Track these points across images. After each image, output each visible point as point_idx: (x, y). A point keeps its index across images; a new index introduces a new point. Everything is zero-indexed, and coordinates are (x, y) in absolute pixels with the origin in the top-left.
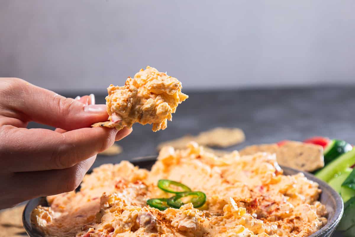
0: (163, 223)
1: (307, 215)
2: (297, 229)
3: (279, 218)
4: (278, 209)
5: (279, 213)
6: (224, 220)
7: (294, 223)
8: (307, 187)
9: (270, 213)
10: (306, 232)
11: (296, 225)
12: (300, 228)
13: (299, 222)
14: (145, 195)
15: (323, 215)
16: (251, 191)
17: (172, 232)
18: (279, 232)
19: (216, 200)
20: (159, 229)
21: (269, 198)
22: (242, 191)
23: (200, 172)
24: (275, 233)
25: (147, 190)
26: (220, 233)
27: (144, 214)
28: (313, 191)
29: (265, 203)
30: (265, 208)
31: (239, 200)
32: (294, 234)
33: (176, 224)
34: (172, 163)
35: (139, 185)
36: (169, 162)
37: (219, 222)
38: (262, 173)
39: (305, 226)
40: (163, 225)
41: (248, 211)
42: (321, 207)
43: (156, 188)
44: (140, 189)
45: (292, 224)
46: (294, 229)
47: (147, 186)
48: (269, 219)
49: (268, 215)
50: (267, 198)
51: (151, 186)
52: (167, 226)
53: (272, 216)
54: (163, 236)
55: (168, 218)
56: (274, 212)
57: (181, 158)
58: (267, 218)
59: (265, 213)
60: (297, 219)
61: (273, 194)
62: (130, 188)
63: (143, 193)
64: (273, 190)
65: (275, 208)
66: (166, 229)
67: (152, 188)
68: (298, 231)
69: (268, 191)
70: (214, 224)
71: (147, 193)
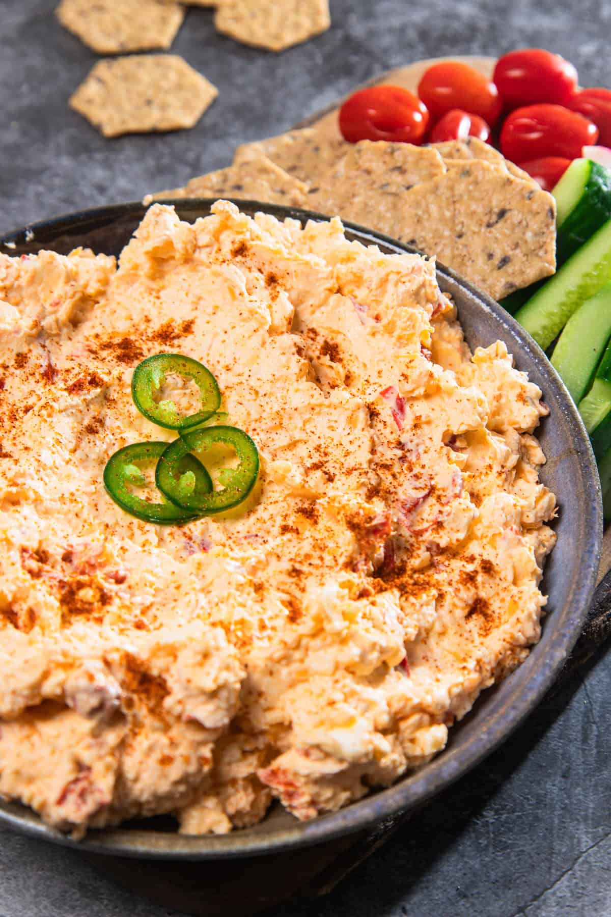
0: (141, 700)
1: (511, 557)
2: (485, 609)
4: (439, 525)
5: (443, 539)
6: (305, 641)
7: (476, 588)
8: (513, 395)
9: (419, 533)
10: (507, 637)
11: (483, 594)
12: (491, 601)
13: (491, 581)
14: (100, 429)
15: (546, 520)
16: (373, 414)
17: (167, 728)
18: (438, 628)
19: (284, 477)
20: (130, 718)
21: (418, 458)
22: (351, 420)
23: (246, 314)
24: (428, 631)
25: (106, 399)
26: (292, 685)
27: (86, 691)
28: (527, 415)
29: (408, 491)
30: (406, 515)
31: (344, 507)
32: (475, 631)
33: (178, 709)
34: (173, 258)
35: (85, 391)
36: (164, 257)
37: (291, 652)
38: (400, 338)
39: (503, 595)
40: (140, 708)
41: (364, 557)
42: (545, 502)
43: (129, 390)
44: (88, 406)
45: (473, 590)
46: (478, 607)
47: (106, 387)
48: (415, 563)
49: (412, 540)
50: (412, 457)
51: (117, 382)
52: (152, 711)
53: (423, 542)
54: (142, 743)
55: (155, 672)
56: (430, 532)
57: (196, 247)
58: (410, 550)
59: (406, 533)
60: (485, 572)
61: (428, 443)
62: (61, 411)
63: (94, 418)
64: (429, 422)
65: (432, 518)
66: (149, 721)
67: (118, 389)
68: (486, 616)
69: (416, 426)
70: (278, 662)
71: (105, 416)
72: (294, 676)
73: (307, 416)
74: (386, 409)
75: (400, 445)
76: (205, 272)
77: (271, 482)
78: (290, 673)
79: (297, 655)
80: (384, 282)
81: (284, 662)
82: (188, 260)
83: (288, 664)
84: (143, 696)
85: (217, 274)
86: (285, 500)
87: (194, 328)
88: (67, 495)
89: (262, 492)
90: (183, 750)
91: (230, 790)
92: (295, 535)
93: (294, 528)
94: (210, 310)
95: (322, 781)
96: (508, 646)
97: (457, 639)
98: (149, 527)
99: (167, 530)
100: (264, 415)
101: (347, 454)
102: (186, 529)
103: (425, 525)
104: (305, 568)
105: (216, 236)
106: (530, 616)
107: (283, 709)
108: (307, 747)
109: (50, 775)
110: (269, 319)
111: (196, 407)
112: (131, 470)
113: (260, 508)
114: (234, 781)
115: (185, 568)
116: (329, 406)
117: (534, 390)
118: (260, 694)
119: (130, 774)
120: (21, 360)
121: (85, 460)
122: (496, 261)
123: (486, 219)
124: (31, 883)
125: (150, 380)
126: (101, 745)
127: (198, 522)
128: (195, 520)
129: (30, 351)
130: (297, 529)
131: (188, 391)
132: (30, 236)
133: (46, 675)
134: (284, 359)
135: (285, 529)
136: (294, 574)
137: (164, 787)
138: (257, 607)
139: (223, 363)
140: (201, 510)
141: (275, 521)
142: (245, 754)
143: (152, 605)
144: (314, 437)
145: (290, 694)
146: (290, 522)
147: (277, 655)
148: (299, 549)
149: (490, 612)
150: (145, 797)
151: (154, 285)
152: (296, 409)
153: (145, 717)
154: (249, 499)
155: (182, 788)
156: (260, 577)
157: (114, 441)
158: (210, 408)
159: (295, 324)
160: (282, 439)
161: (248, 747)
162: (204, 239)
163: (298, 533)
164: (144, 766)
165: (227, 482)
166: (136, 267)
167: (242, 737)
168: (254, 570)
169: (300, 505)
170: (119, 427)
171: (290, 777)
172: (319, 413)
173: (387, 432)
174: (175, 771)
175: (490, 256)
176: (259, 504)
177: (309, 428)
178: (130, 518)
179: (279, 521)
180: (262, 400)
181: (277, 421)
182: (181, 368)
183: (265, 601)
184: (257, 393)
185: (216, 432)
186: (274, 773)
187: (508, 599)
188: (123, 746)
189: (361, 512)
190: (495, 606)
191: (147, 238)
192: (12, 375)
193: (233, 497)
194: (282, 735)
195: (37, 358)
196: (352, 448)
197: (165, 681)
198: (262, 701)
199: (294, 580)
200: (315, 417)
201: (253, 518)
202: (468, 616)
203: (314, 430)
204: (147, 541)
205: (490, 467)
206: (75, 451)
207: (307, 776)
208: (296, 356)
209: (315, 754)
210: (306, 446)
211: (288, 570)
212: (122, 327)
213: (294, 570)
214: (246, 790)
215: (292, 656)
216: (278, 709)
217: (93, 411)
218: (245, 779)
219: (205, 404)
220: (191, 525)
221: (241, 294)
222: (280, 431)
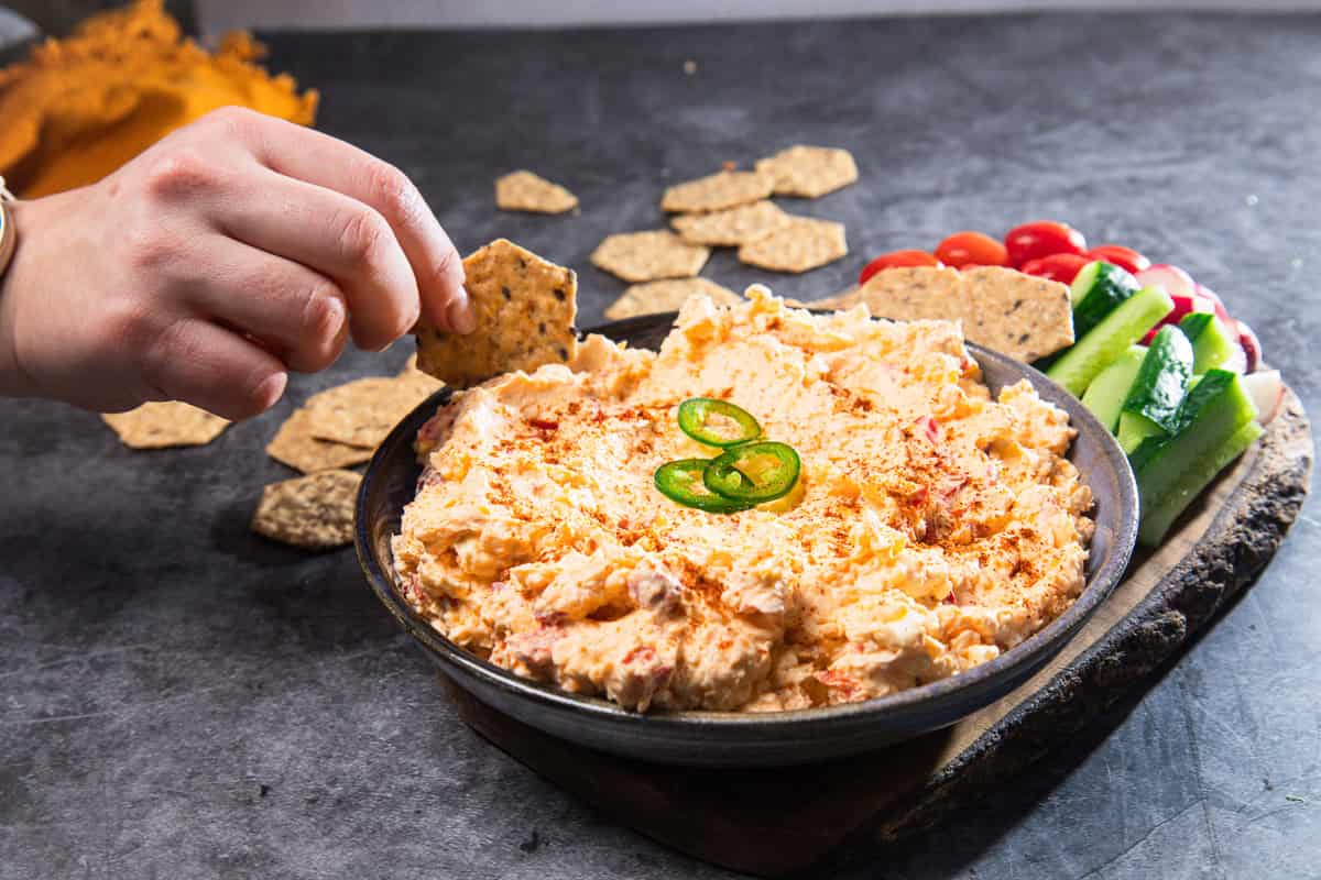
0: (699, 595)
1: (1049, 525)
2: (1028, 568)
3: (983, 531)
4: (978, 504)
5: (982, 517)
6: (853, 566)
7: (1018, 550)
8: (1040, 421)
9: (958, 514)
10: (1052, 583)
11: (1025, 556)
12: (1034, 562)
13: (1032, 545)
14: (649, 451)
15: (1083, 509)
16: (907, 435)
17: (725, 621)
18: (983, 580)
19: (825, 475)
20: (689, 611)
21: (953, 463)
22: (887, 438)
23: (782, 371)
24: (974, 583)
25: (654, 431)
26: (843, 604)
27: (647, 578)
28: (1058, 434)
29: (946, 482)
30: (944, 500)
31: (884, 485)
32: (1020, 585)
33: (734, 601)
34: (710, 339)
35: (635, 421)
36: (703, 337)
37: (840, 574)
38: (930, 379)
39: (1046, 557)
40: (699, 602)
41: (906, 520)
42: (1080, 491)
43: (675, 425)
44: (637, 432)
45: (1015, 553)
46: (1021, 568)
47: (654, 421)
48: (956, 534)
49: (953, 520)
50: (947, 463)
51: (663, 418)
52: (710, 605)
53: (964, 522)
54: (701, 633)
55: (711, 577)
56: (969, 512)
57: (732, 325)
58: (951, 528)
59: (947, 515)
60: (1027, 537)
61: (962, 451)
62: (613, 432)
63: (643, 442)
64: (961, 435)
65: (971, 499)
66: (707, 613)
67: (664, 423)
68: (1030, 574)
69: (949, 438)
70: (829, 582)
71: (653, 443)
72: (844, 596)
73: (844, 439)
74: (920, 431)
75: (934, 454)
76: (742, 346)
77: (813, 485)
78: (841, 594)
79: (846, 577)
80: (912, 338)
81: (834, 583)
82: (725, 338)
83: (838, 585)
84: (701, 592)
85: (754, 345)
86: (826, 498)
87: (733, 393)
88: (621, 486)
89: (803, 491)
90: (741, 639)
91: (788, 692)
92: (837, 518)
93: (837, 514)
94: (748, 378)
95: (877, 673)
96: (1054, 590)
97: (1002, 591)
98: (699, 513)
99: (717, 516)
100: (803, 439)
101: (885, 461)
102: (734, 516)
103: (964, 507)
105: (752, 315)
106: (1073, 563)
107: (836, 622)
108: (861, 639)
109: (615, 648)
110: (803, 373)
111: (738, 436)
112: (680, 474)
113: (804, 505)
114: (791, 686)
116: (864, 428)
117: (1062, 414)
118: (813, 610)
119: (690, 660)
120: (574, 408)
121: (635, 470)
122: (1017, 338)
123: (1004, 310)
124: (590, 855)
125: (694, 413)
126: (663, 631)
127: (745, 512)
128: (742, 510)
129: (582, 402)
130: (840, 515)
131: (730, 426)
133: (609, 570)
134: (819, 400)
135: (828, 515)
136: (839, 537)
137: (724, 670)
139: (762, 410)
140: (747, 499)
141: (818, 511)
142: (802, 661)
144: (852, 455)
145: (842, 611)
146: (834, 511)
147: (826, 575)
149: (1033, 571)
150: (706, 680)
151: (695, 367)
152: (833, 434)
153: (703, 609)
154: (792, 494)
155: (741, 673)
157: (661, 459)
158: (753, 432)
159: (827, 377)
160: (821, 456)
161: (805, 654)
163: (841, 517)
164: (704, 651)
166: (677, 351)
167: (797, 646)
168: (801, 533)
169: (842, 500)
170: (666, 451)
171: (846, 675)
172: (855, 436)
173: (922, 447)
174: (734, 655)
175: (1011, 336)
176: (803, 502)
177: (847, 448)
178: (679, 508)
179: (822, 511)
180: (801, 432)
181: (816, 444)
182: (723, 409)
183: (813, 551)
184: (795, 427)
185: (758, 447)
186: (830, 674)
187: (1051, 559)
188: (682, 636)
189: (901, 486)
190: (1038, 566)
192: (565, 419)
193: (777, 489)
194: (837, 650)
195: (589, 407)
196: (887, 458)
197: (722, 585)
198: (815, 616)
200: (852, 438)
202: (1012, 575)
203: (851, 449)
204: (697, 520)
205: (1024, 474)
206: (626, 462)
207: (862, 669)
208: (832, 396)
209: (870, 645)
210: (845, 460)
213: (839, 534)
214: (804, 696)
215: (842, 577)
216: (831, 621)
217: (642, 437)
218: (802, 684)
219: (747, 433)
220: (739, 514)
221: (776, 355)
222: (819, 451)
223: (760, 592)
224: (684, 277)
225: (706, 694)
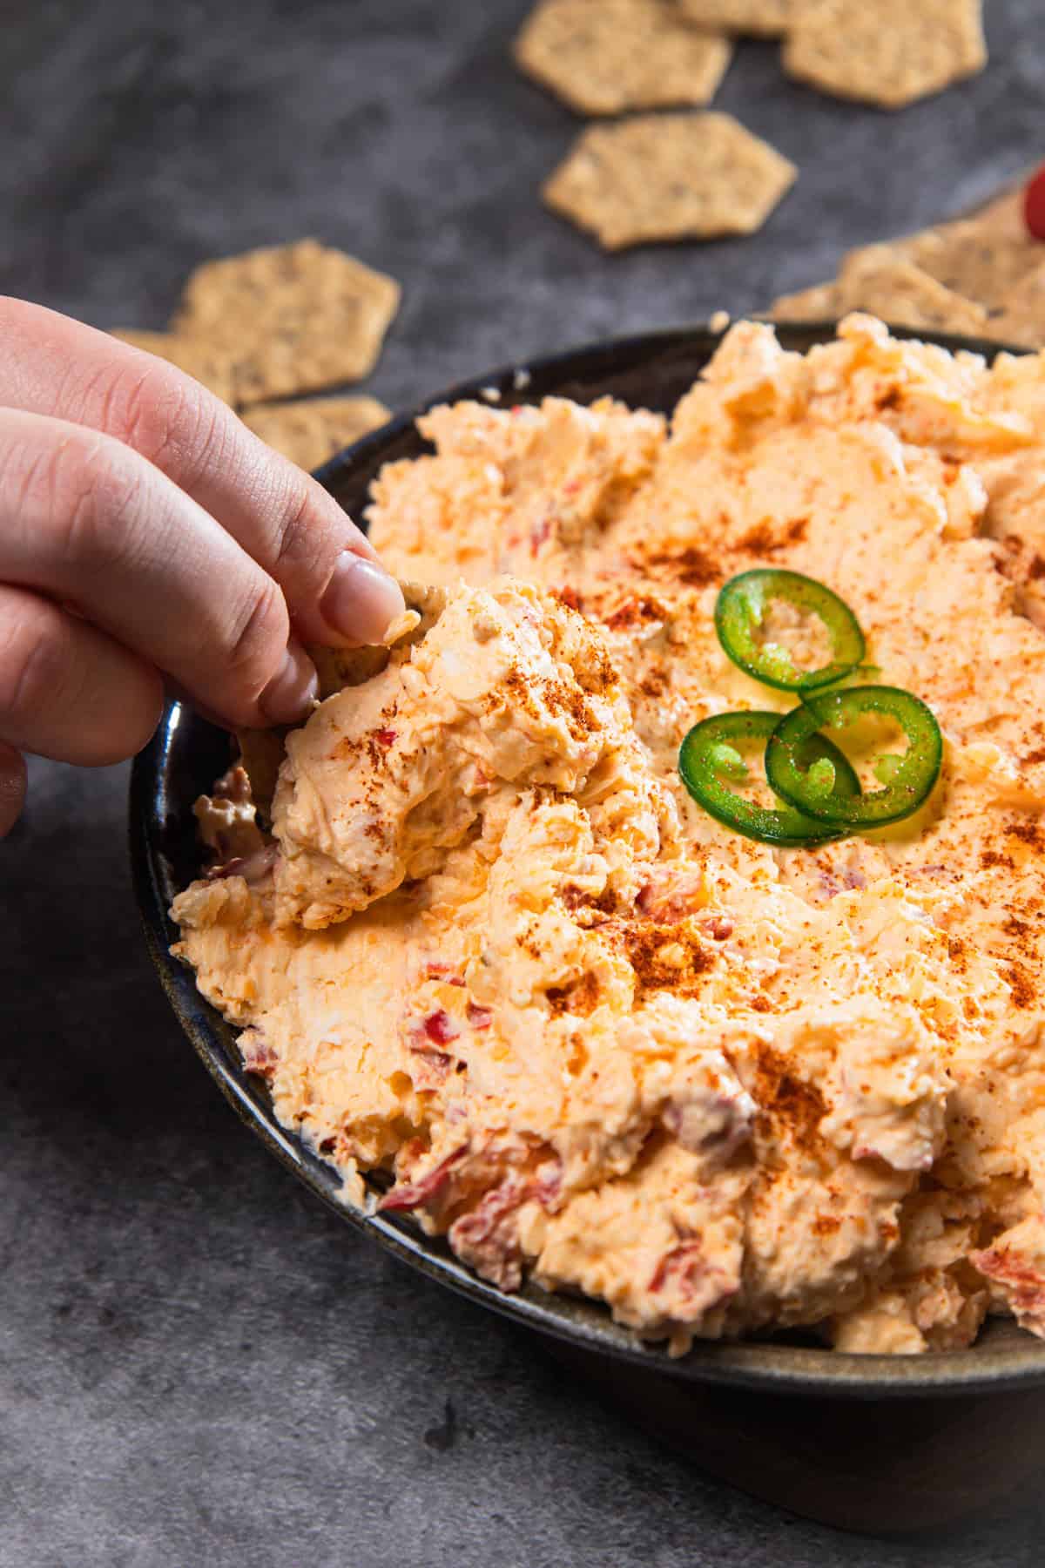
0: (782, 1121)
14: (664, 690)
17: (824, 1172)
19: (985, 772)
20: (762, 1154)
23: (901, 507)
25: (669, 642)
26: (1026, 1111)
27: (702, 1103)
33: (844, 1138)
34: (770, 414)
35: (637, 626)
36: (758, 410)
37: (1025, 1052)
43: (708, 627)
44: (641, 649)
47: (669, 620)
51: (687, 613)
52: (800, 1142)
54: (781, 1195)
55: (803, 1076)
57: (812, 395)
63: (653, 670)
66: (794, 1158)
67: (689, 624)
70: (1003, 1068)
71: (671, 668)
72: (1030, 1093)
73: (1016, 675)
76: (827, 437)
77: (960, 782)
78: (1022, 1090)
79: (1036, 1058)
81: (1012, 1070)
82: (798, 416)
83: (1019, 1074)
84: (787, 1116)
85: (849, 440)
86: (985, 813)
87: (809, 531)
89: (945, 798)
90: (853, 1208)
91: (925, 1287)
92: (1007, 869)
93: (1006, 857)
94: (835, 502)
98: (761, 848)
99: (791, 856)
100: (941, 672)
102: (821, 855)
104: (1032, 921)
105: (846, 376)
107: (1013, 1150)
109: (634, 1243)
110: (943, 513)
111: (823, 658)
112: (725, 753)
113: (944, 825)
114: (930, 1273)
115: (827, 918)
118: (973, 1123)
119: (764, 1250)
124: (544, 1462)
125: (745, 612)
126: (714, 1197)
127: (841, 844)
128: (836, 840)
130: (1010, 860)
131: (807, 632)
132: (522, 379)
134: (971, 579)
135: (989, 860)
136: (1014, 930)
137: (821, 1272)
138: (957, 981)
139: (863, 587)
140: (848, 822)
141: (970, 846)
142: (950, 1224)
143: (777, 974)
144: (1029, 710)
145: (1024, 1124)
146: (999, 846)
147: (1001, 1057)
148: (1019, 891)
150: (788, 1289)
151: (735, 462)
152: (997, 663)
153: (788, 1149)
154: (925, 809)
155: (851, 1276)
156: (958, 932)
157: (687, 710)
158: (849, 657)
159: (984, 526)
160: (974, 712)
161: (954, 1215)
162: (826, 382)
163: (1012, 867)
164: (786, 1236)
165: (889, 776)
166: (705, 430)
167: (943, 1196)
168: (946, 920)
169: (1011, 821)
170: (694, 688)
171: (1028, 1265)
172: (1037, 670)
174: (841, 1246)
176: (941, 818)
177: (1020, 693)
178: (730, 834)
179: (978, 847)
180: (934, 648)
181: (964, 683)
182: (794, 593)
183: (969, 972)
184: (926, 636)
185: (862, 696)
186: (1000, 1258)
188: (749, 1201)
191: (728, 378)
193: (900, 802)
194: (1010, 1197)
197: (819, 1092)
198: (977, 1135)
199: (1016, 939)
200: (1030, 676)
201: (932, 841)
203: (1029, 697)
204: (760, 871)
208: (995, 576)
210: (1017, 724)
211: (1004, 922)
212: (682, 530)
213: (1014, 924)
214: (949, 1289)
215: (1026, 1059)
216: (1006, 1148)
217: (651, 659)
218: (948, 1269)
219: (838, 652)
220: (829, 849)
221: (894, 472)
222: (970, 699)
223: (891, 1128)
224: (682, 108)
225: (786, 1308)
